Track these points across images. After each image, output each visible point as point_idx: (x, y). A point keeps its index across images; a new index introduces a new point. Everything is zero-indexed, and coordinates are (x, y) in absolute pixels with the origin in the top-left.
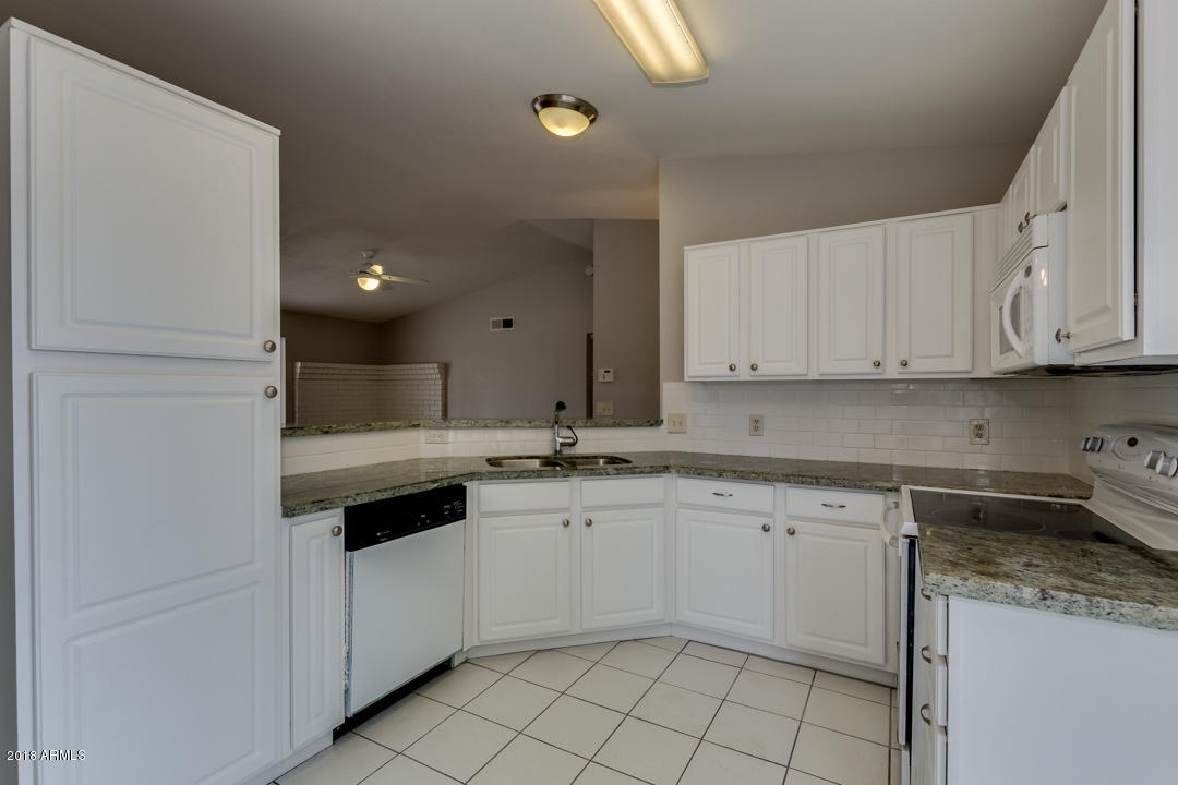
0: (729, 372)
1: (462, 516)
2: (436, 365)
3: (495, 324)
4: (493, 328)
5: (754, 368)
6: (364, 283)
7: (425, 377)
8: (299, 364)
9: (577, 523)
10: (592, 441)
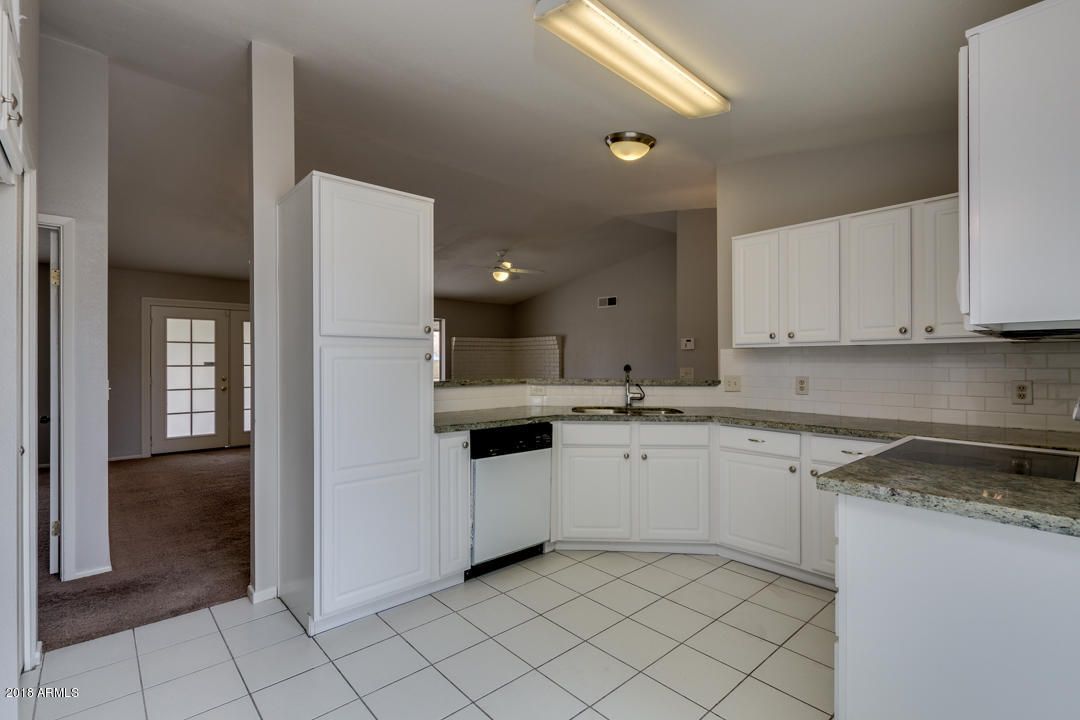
0: (769, 340)
1: (549, 445)
2: (554, 338)
3: (602, 303)
4: (600, 305)
5: (791, 336)
6: (498, 276)
7: (545, 347)
8: (454, 339)
9: (636, 456)
10: (657, 396)
